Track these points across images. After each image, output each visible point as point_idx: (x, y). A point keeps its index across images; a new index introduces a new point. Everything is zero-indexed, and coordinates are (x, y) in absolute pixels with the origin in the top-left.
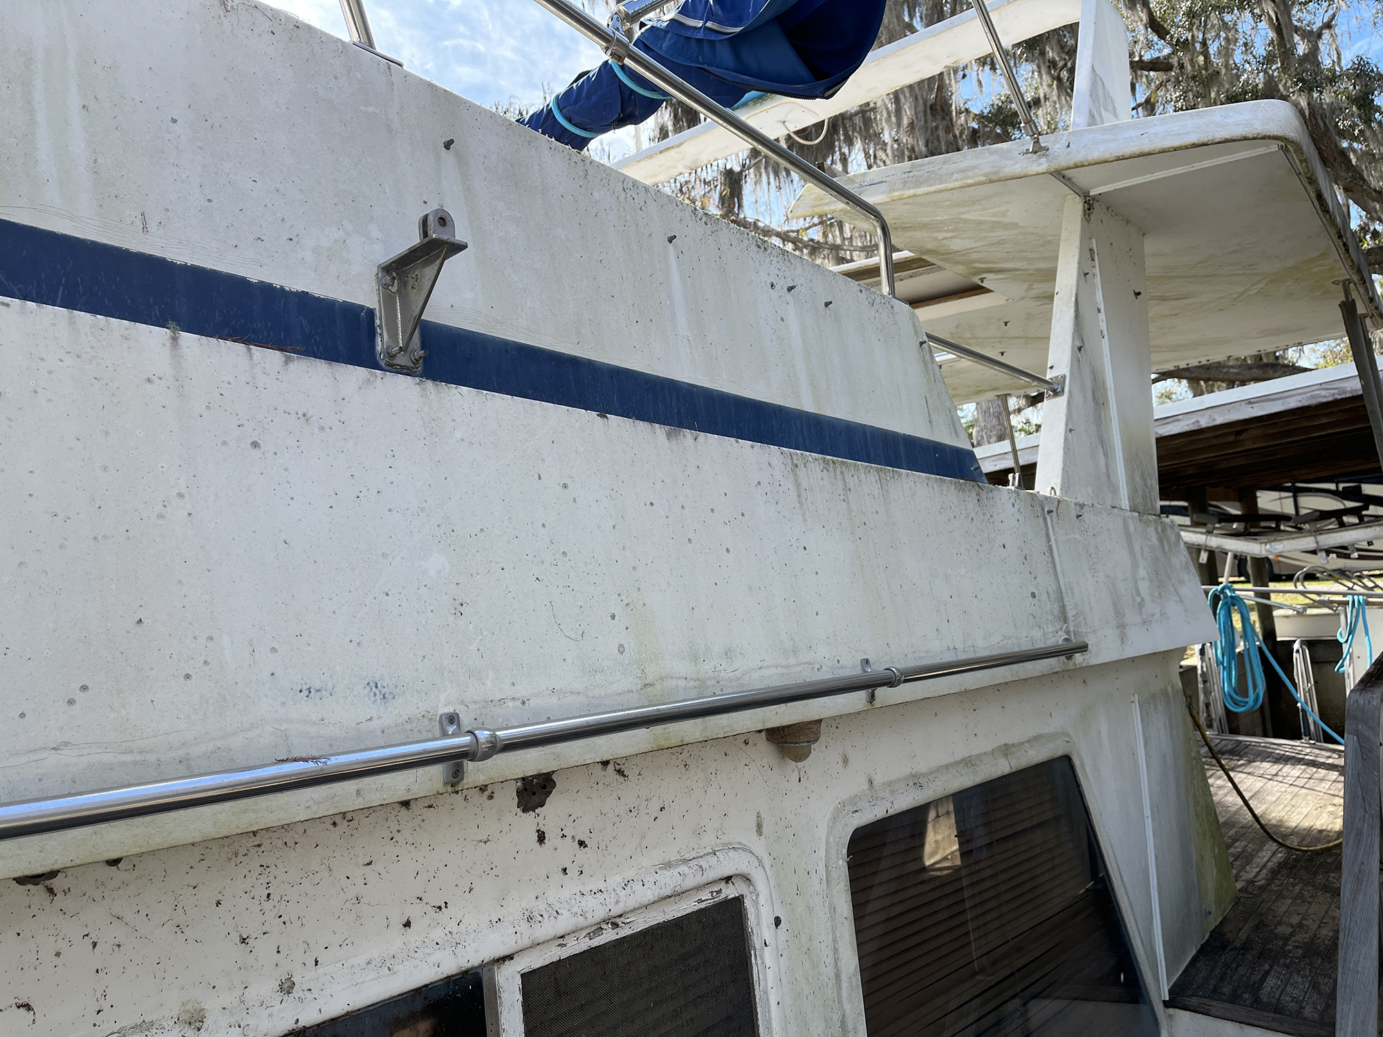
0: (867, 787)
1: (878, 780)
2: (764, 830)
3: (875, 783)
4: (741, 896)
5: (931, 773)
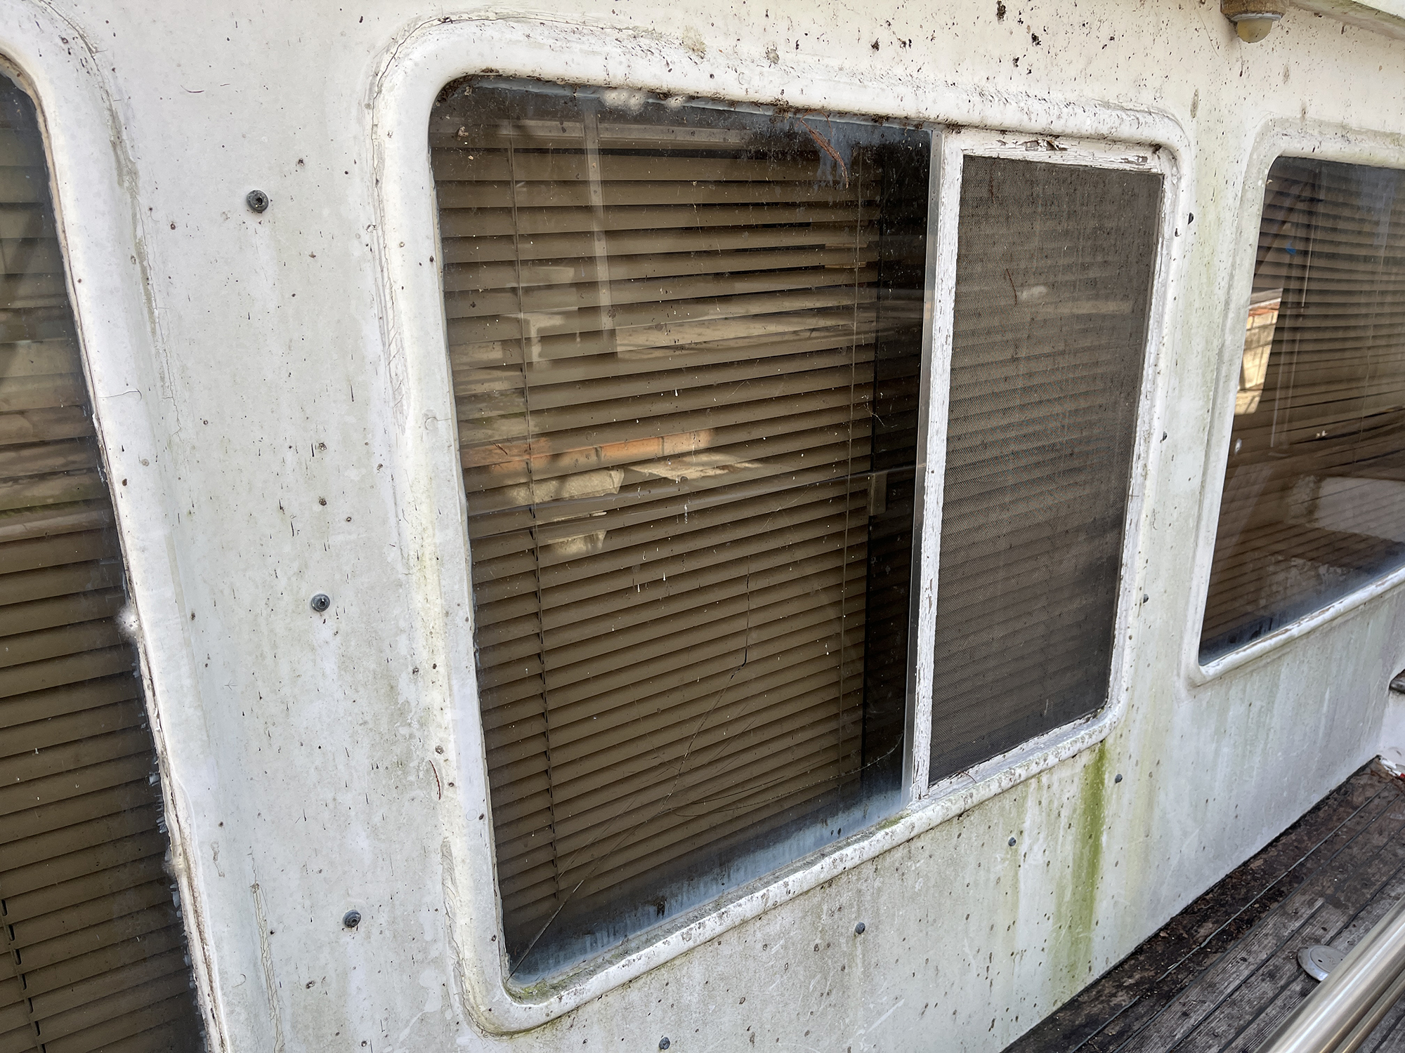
0: (1299, 116)
1: (1311, 114)
2: (1198, 113)
3: (1307, 116)
4: (1163, 175)
5: (1359, 132)
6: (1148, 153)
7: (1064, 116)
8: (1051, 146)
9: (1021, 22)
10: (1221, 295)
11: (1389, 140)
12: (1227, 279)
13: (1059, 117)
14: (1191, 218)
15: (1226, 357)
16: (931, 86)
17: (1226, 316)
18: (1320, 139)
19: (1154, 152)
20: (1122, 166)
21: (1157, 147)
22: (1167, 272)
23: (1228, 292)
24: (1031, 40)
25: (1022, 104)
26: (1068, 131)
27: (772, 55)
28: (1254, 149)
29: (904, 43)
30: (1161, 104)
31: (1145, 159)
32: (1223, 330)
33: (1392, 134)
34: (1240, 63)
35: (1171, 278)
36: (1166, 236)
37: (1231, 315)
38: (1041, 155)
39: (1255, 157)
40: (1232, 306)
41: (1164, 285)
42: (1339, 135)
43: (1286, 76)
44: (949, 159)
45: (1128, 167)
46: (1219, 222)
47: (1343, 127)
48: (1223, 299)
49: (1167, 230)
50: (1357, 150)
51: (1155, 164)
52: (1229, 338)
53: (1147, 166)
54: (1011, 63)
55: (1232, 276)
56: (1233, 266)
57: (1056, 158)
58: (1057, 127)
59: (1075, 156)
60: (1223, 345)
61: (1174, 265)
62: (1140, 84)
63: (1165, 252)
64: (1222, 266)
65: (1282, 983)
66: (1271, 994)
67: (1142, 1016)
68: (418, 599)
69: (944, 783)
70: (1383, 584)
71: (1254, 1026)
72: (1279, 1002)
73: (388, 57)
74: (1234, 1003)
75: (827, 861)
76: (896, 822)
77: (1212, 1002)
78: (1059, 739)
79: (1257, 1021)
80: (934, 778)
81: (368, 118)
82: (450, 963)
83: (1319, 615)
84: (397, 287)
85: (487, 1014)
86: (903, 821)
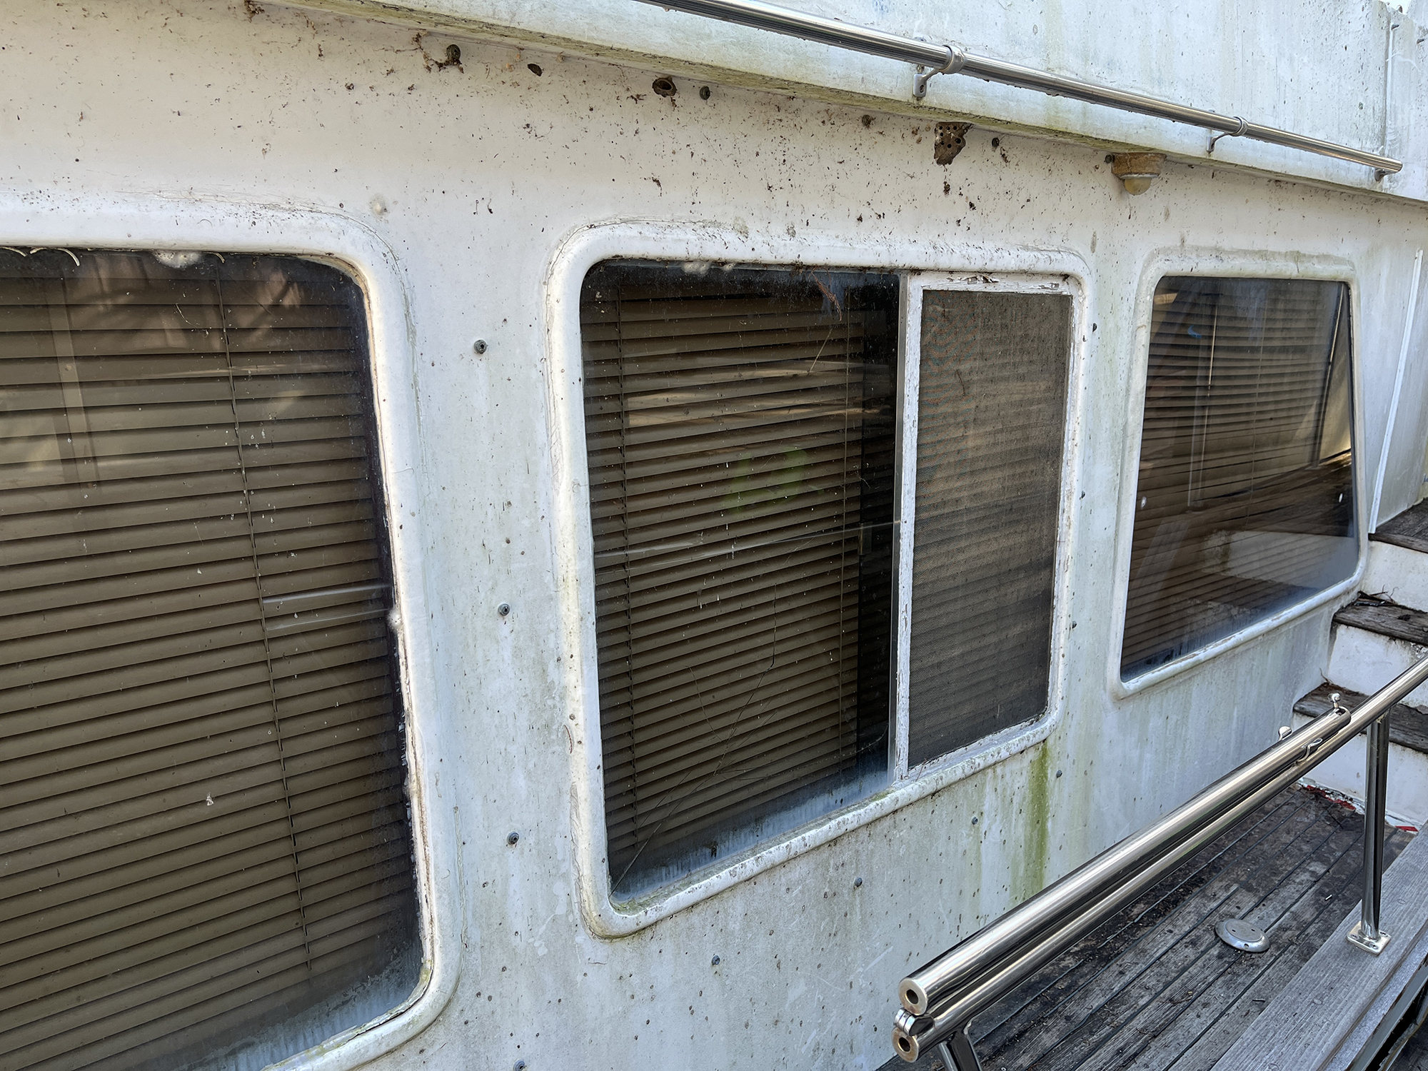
0: (1179, 244)
1: (1189, 242)
2: (1096, 249)
3: (1185, 244)
4: (1072, 296)
5: (1232, 252)
6: (1059, 281)
7: (995, 258)
8: (986, 280)
9: (961, 194)
10: (1121, 384)
11: (1257, 256)
12: (1126, 371)
13: (991, 260)
14: (1095, 327)
15: (1129, 433)
16: (899, 244)
17: (1127, 401)
18: (1197, 261)
19: (1064, 280)
20: (1040, 292)
21: (1066, 277)
22: (1078, 368)
23: (1128, 382)
24: (969, 206)
25: (964, 253)
26: (998, 269)
27: (791, 231)
28: (1143, 273)
29: (880, 216)
30: (1067, 244)
31: (1057, 285)
32: (1126, 411)
33: (1260, 251)
34: (1128, 209)
35: (1081, 372)
36: (1076, 341)
37: (1131, 399)
38: (978, 287)
39: (1144, 278)
40: (1132, 392)
41: (1076, 378)
42: (1214, 256)
43: (1167, 215)
44: (913, 294)
45: (1044, 292)
46: (1118, 328)
47: (1217, 249)
48: (1124, 387)
49: (1077, 337)
50: (1229, 267)
51: (1064, 289)
52: (1131, 418)
53: (1059, 290)
54: (955, 224)
55: (1130, 370)
56: (1131, 361)
57: (990, 288)
58: (990, 267)
59: (1003, 286)
60: (1126, 423)
61: (1082, 363)
62: (1051, 231)
63: (1076, 353)
64: (1122, 362)
65: (1202, 948)
66: (1193, 958)
67: (1086, 975)
68: (563, 609)
69: (918, 767)
70: (1278, 618)
71: (1179, 981)
72: (1200, 963)
73: (557, 252)
74: (1162, 964)
75: (834, 823)
76: (884, 796)
77: (1144, 963)
78: (1009, 737)
79: (1181, 978)
80: (912, 764)
81: (545, 291)
82: (573, 878)
83: (1222, 643)
84: (558, 398)
85: (597, 919)
86: (889, 795)
